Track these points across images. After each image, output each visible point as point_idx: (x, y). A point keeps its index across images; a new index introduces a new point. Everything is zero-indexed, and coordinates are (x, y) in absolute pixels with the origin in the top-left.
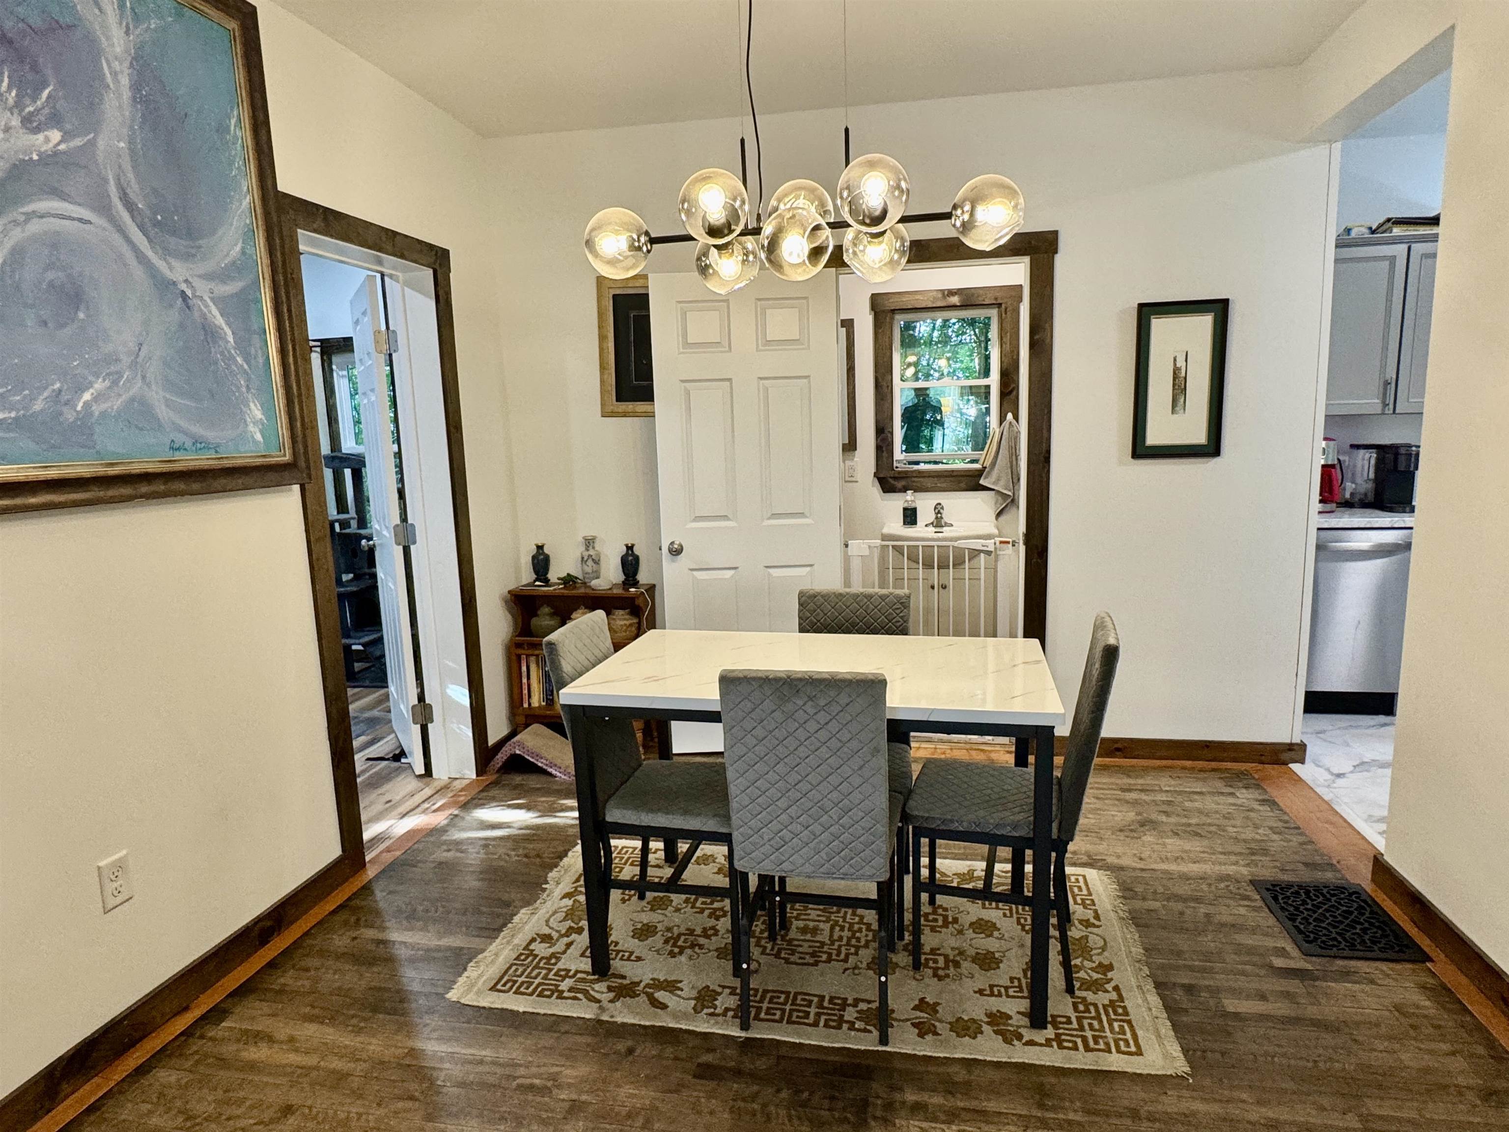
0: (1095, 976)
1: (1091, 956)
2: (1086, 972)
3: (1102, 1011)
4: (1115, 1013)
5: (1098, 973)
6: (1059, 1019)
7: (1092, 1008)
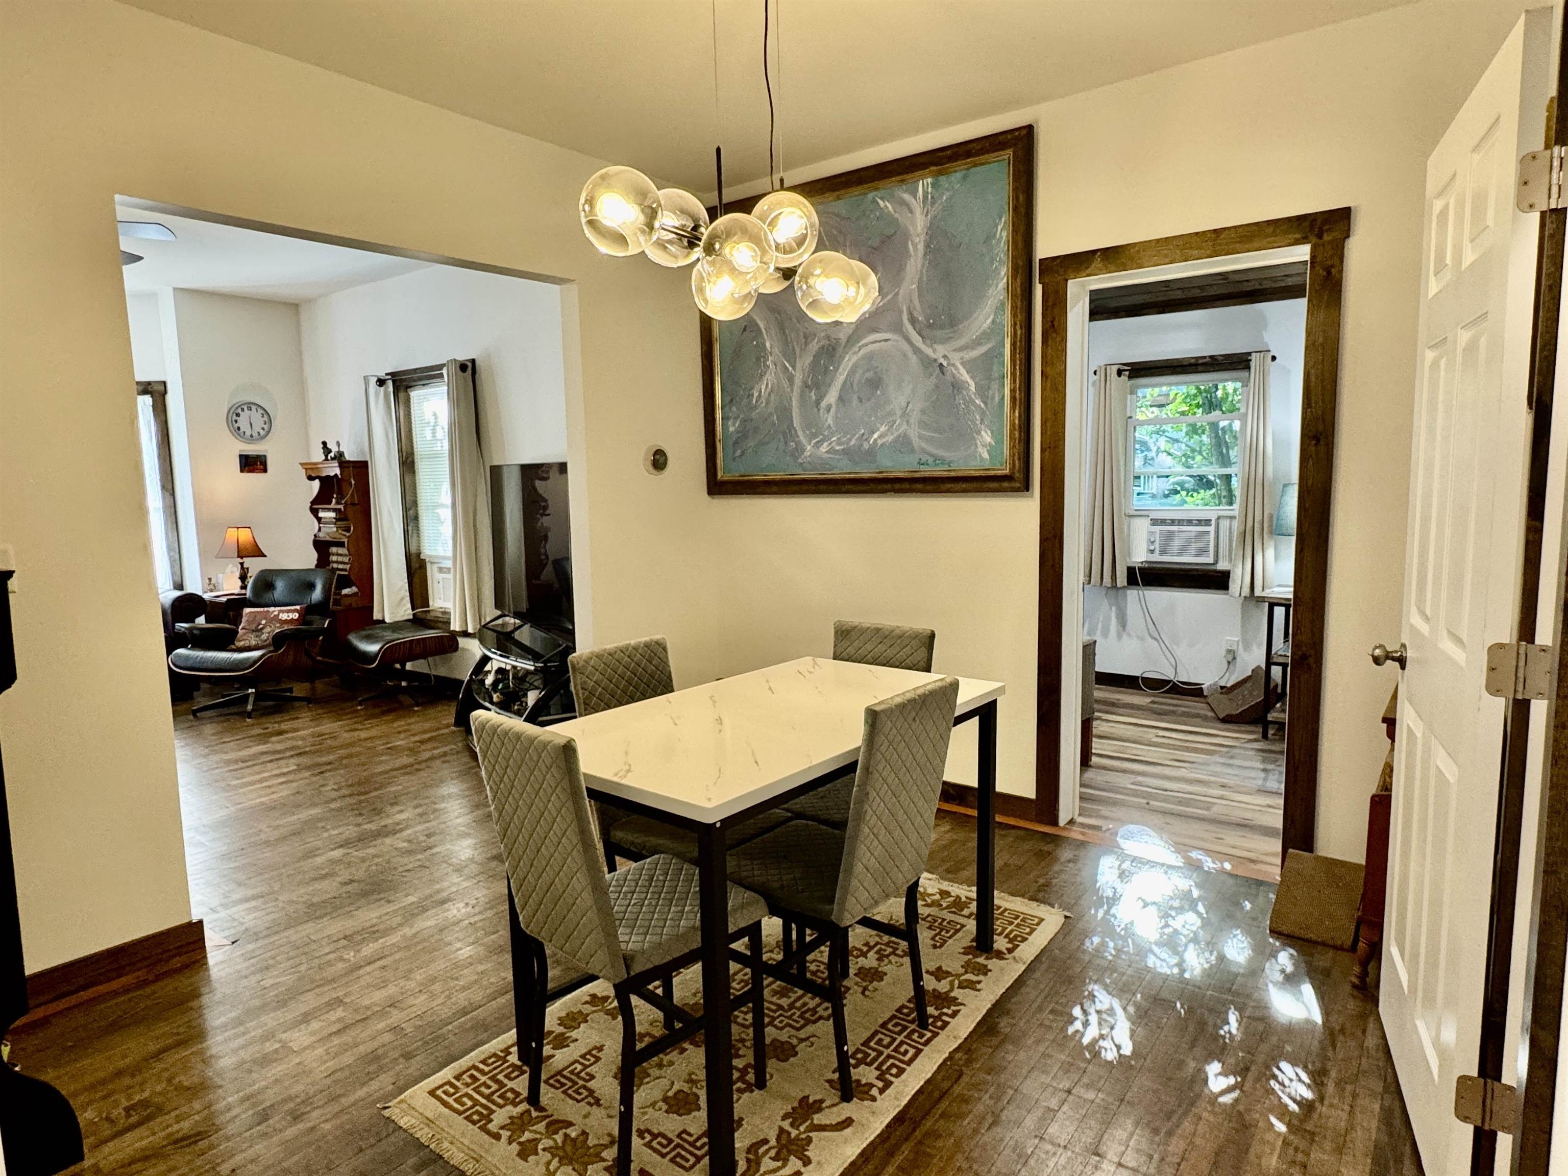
0: (527, 1136)
1: (554, 1156)
2: (540, 1133)
3: (490, 1105)
4: (477, 1112)
5: (529, 1141)
6: (516, 1073)
7: (500, 1101)
